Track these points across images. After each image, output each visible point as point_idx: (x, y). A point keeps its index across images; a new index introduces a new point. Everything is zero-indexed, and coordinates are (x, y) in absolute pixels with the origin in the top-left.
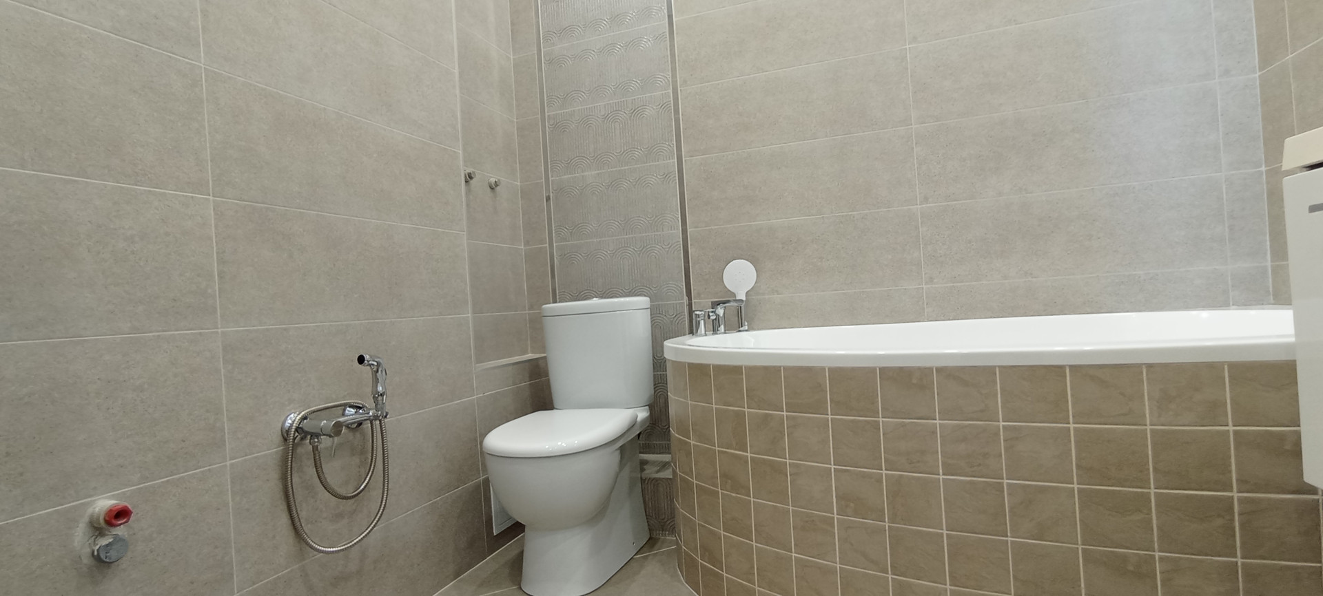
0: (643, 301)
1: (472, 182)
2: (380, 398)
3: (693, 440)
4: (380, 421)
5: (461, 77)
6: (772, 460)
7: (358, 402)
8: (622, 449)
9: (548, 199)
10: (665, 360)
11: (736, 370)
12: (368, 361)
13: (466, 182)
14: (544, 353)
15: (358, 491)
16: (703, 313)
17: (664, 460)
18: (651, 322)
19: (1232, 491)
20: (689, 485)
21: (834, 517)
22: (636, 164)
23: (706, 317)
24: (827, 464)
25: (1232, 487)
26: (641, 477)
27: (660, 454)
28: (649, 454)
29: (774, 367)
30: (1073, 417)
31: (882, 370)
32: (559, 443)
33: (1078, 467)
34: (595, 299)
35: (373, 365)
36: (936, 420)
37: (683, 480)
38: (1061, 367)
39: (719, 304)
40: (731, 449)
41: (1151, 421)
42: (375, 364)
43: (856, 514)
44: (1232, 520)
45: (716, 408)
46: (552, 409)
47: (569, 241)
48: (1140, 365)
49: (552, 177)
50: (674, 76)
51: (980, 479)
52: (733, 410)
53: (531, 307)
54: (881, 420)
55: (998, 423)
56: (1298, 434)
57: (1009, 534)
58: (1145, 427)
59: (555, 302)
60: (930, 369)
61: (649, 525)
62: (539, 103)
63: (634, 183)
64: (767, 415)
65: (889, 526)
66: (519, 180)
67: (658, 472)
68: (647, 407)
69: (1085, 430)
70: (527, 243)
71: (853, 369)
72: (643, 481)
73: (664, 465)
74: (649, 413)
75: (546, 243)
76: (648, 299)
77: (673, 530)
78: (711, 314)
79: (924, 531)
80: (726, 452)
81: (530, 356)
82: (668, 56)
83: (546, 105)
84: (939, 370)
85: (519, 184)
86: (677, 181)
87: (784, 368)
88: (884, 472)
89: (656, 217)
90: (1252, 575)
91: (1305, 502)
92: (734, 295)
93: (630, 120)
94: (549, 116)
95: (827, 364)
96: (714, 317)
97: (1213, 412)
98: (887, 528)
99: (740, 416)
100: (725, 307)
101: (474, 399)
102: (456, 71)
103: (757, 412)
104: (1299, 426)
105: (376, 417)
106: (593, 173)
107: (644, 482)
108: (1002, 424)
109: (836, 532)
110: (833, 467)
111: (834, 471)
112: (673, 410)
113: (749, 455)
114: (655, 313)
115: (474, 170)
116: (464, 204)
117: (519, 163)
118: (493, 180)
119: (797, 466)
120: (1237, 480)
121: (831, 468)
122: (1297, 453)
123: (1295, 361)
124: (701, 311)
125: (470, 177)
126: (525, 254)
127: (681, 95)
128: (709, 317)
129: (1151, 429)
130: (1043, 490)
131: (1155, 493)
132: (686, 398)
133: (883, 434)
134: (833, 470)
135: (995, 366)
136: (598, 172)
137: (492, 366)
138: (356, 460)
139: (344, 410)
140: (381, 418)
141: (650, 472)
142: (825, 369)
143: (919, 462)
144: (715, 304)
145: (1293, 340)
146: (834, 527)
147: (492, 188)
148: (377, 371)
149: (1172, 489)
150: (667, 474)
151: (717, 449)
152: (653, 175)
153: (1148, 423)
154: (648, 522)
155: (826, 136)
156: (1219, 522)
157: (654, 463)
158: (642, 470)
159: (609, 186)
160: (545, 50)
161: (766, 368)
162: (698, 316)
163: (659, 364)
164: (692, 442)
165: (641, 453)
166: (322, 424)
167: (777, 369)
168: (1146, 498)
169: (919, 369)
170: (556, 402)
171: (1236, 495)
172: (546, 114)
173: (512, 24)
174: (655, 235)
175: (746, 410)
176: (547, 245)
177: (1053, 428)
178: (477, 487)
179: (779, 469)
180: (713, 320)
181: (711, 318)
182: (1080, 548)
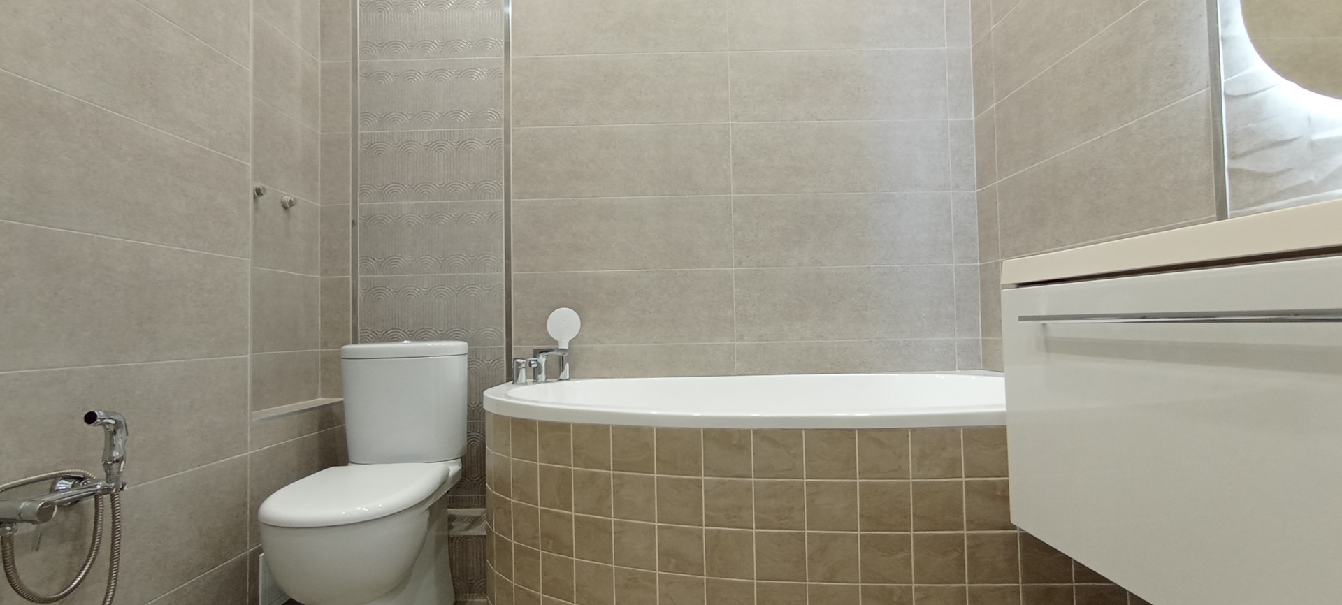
0: (460, 346)
1: (261, 199)
2: (115, 466)
3: (513, 499)
4: (112, 496)
5: (255, 74)
6: (597, 519)
7: (79, 472)
8: (431, 509)
9: (354, 223)
10: (484, 412)
11: (564, 427)
12: (102, 419)
13: (254, 198)
14: (341, 397)
15: (68, 589)
16: (524, 361)
17: (474, 515)
18: (468, 369)
19: (963, 530)
20: (505, 546)
21: (656, 574)
22: (459, 199)
23: (528, 365)
24: (650, 521)
25: (963, 527)
26: (449, 536)
27: (469, 507)
28: (457, 508)
29: (603, 426)
30: (859, 473)
31: (707, 431)
32: (359, 509)
33: (861, 516)
34: (406, 342)
35: (108, 423)
36: (751, 477)
37: (500, 540)
38: (852, 431)
39: (541, 352)
40: (555, 508)
41: (913, 475)
42: (113, 422)
43: (678, 569)
44: (963, 553)
45: (540, 466)
46: (346, 465)
47: (377, 274)
48: (907, 429)
49: (361, 202)
50: (507, 112)
51: (786, 531)
52: (559, 468)
53: (325, 345)
54: (703, 478)
55: (802, 480)
56: (1006, 484)
57: (807, 579)
58: (908, 481)
59: (355, 342)
60: (748, 431)
61: (454, 588)
62: (351, 119)
63: (456, 219)
64: (593, 474)
65: (707, 579)
66: (319, 201)
67: (467, 529)
68: (460, 460)
69: (868, 484)
70: (324, 272)
71: (680, 430)
72: (450, 539)
73: (475, 521)
74: (460, 467)
75: (349, 274)
76: (466, 343)
77: (484, 591)
78: (532, 362)
79: (737, 582)
80: (549, 511)
81: (320, 401)
82: (502, 92)
83: (359, 122)
84: (756, 432)
85: (319, 205)
86: (504, 222)
87: (612, 428)
88: (704, 528)
89: (479, 256)
90: (975, 596)
91: (1009, 535)
92: (556, 342)
93: (457, 151)
94: (362, 134)
95: (655, 425)
96: (536, 365)
97: (953, 469)
98: (705, 581)
99: (565, 474)
100: (547, 356)
101: (246, 456)
102: (250, 70)
103: (583, 471)
104: (1008, 476)
105: (106, 491)
106: (410, 203)
107: (452, 541)
108: (805, 480)
109: (658, 588)
110: (657, 524)
111: (658, 528)
112: (490, 463)
113: (573, 514)
114: (473, 357)
115: (264, 185)
116: (251, 225)
117: (321, 182)
118: (287, 198)
119: (622, 524)
120: (967, 521)
121: (655, 525)
122: (1005, 499)
123: (1006, 426)
124: (523, 359)
125: (258, 192)
126: (321, 283)
127: (513, 134)
128: (530, 365)
129: (913, 482)
130: (834, 537)
131: (914, 534)
132: (507, 454)
133: (705, 492)
134: (656, 527)
135: (802, 429)
136: (416, 202)
137: (273, 415)
138: (67, 547)
139: (54, 484)
140: (114, 491)
141: (459, 530)
142: (653, 429)
143: (735, 517)
144: (537, 353)
145: (1004, 409)
146: (656, 584)
147: (285, 208)
148: (114, 433)
149: (925, 531)
150: (479, 531)
151: (539, 508)
152: (478, 213)
153: (911, 477)
154: (454, 584)
155: (655, 195)
156: (955, 555)
157: (462, 518)
158: (450, 527)
159: (428, 218)
160: (362, 61)
161: (594, 427)
162: (519, 364)
163: (475, 412)
164: (512, 500)
165: (449, 507)
166: (22, 506)
167: (605, 428)
168: (907, 538)
169: (739, 431)
170: (353, 454)
171: (965, 532)
172: (359, 132)
173: (323, 25)
174: (475, 276)
175: (572, 468)
176: (350, 276)
177: (845, 483)
178: (242, 563)
179: (604, 528)
180: (534, 368)
181: (533, 366)
182: (860, 585)
